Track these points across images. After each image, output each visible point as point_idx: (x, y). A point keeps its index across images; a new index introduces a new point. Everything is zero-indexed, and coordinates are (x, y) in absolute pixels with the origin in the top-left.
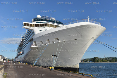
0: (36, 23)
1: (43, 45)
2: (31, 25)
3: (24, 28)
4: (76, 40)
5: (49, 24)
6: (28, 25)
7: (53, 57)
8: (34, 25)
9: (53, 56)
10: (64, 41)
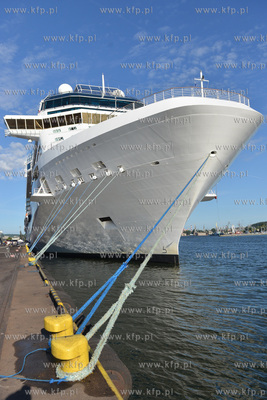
0: (49, 113)
1: (65, 187)
2: (30, 124)
3: (11, 135)
4: (158, 163)
5: (89, 115)
6: (21, 124)
7: (104, 224)
8: (39, 121)
9: (103, 220)
10: (122, 170)
